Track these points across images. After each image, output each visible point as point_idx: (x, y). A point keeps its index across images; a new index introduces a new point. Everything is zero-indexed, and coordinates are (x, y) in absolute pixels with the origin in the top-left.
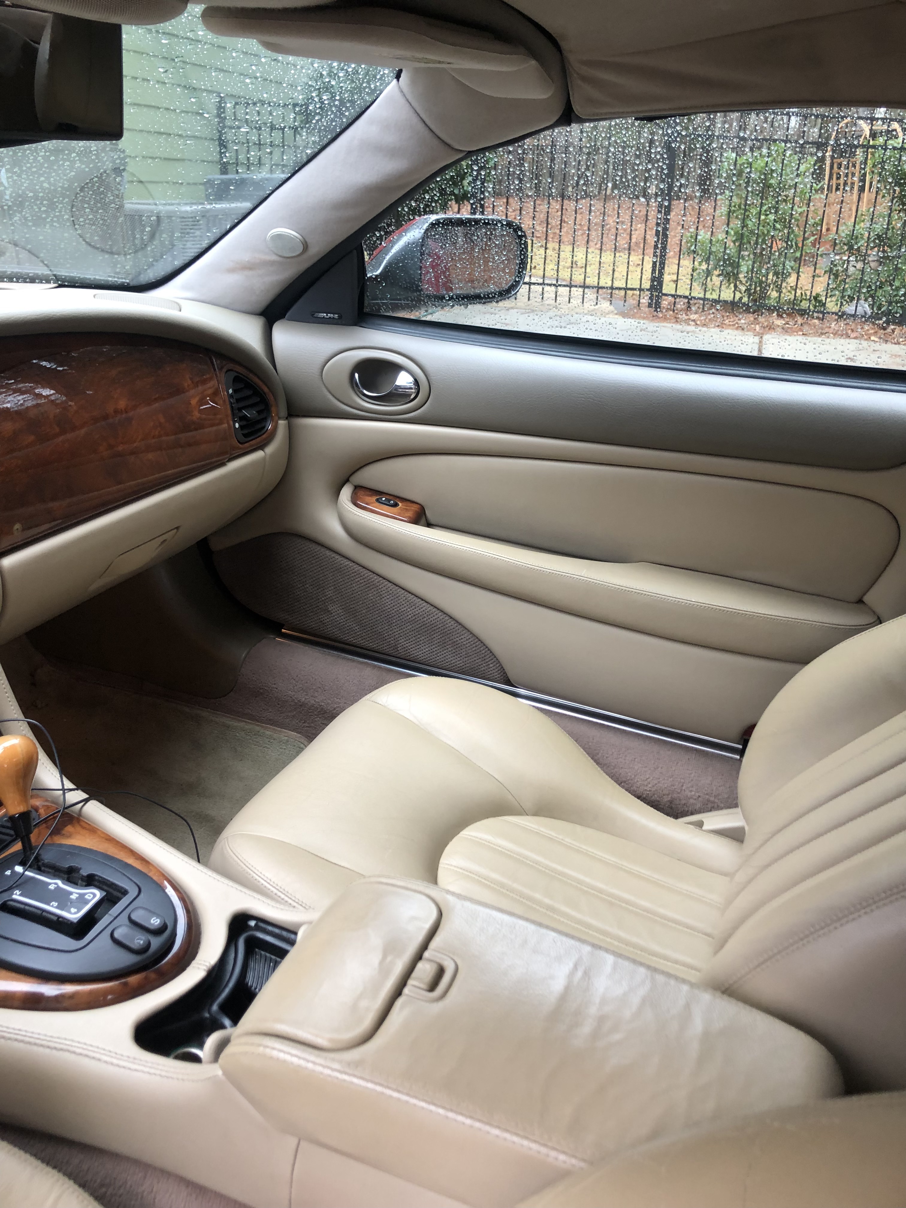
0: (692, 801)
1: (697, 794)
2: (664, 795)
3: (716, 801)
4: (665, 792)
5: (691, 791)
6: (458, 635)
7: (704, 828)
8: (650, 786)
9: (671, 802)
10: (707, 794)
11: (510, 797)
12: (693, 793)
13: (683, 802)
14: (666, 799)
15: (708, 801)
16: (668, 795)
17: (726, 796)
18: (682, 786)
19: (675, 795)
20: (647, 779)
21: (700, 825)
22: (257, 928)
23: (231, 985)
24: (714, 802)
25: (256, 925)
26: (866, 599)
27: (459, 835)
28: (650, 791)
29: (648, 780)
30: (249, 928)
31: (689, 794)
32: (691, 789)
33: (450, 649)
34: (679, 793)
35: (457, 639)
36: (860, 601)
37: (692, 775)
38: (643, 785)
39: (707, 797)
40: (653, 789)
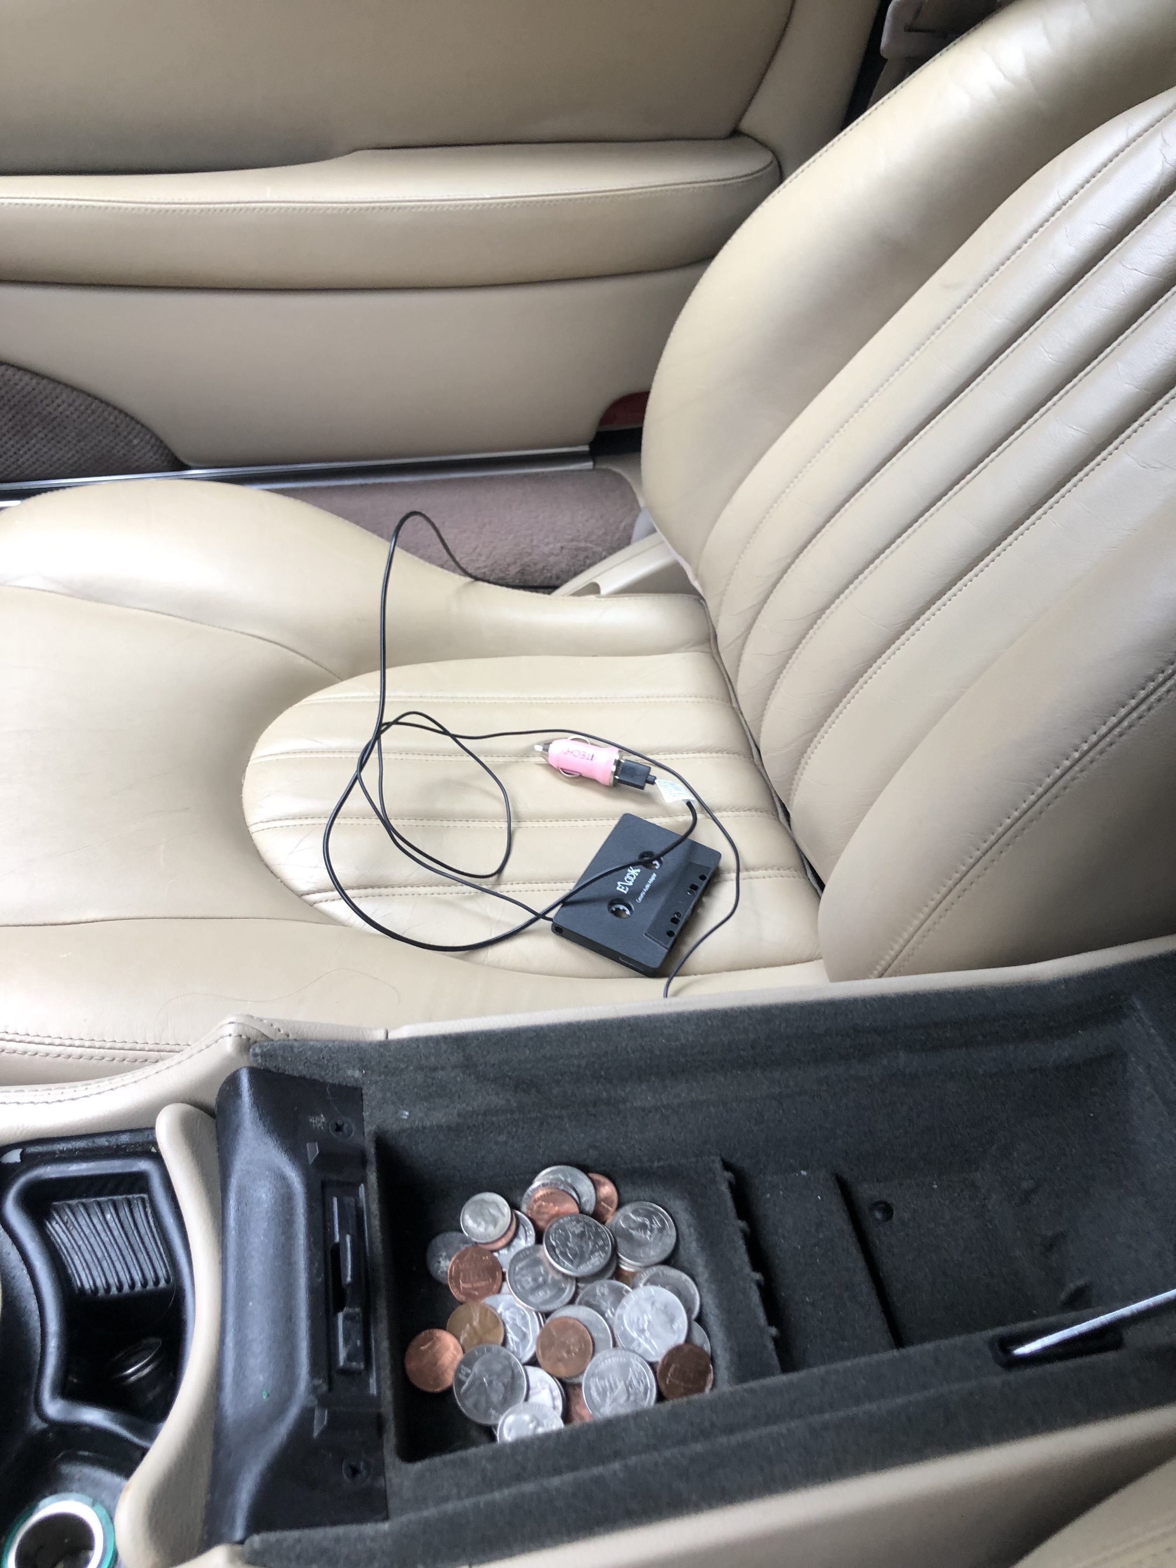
0: (552, 559)
1: (559, 545)
2: (509, 565)
3: (589, 545)
4: (509, 560)
5: (547, 544)
6: (48, 401)
7: (604, 591)
8: (483, 558)
9: (522, 572)
10: (572, 540)
11: (302, 661)
12: (551, 546)
13: (540, 566)
14: (513, 570)
15: (578, 549)
16: (515, 563)
17: (601, 532)
18: (532, 541)
19: (526, 559)
20: (476, 548)
21: (594, 589)
22: (29, 1161)
23: (53, 1325)
24: (586, 549)
25: (22, 1155)
26: (748, 124)
27: (250, 763)
28: (485, 567)
29: (478, 550)
30: (13, 1170)
31: (546, 550)
32: (546, 540)
33: (41, 435)
34: (530, 554)
35: (50, 409)
36: (736, 133)
37: (540, 518)
38: (472, 561)
39: (574, 543)
40: (490, 562)
